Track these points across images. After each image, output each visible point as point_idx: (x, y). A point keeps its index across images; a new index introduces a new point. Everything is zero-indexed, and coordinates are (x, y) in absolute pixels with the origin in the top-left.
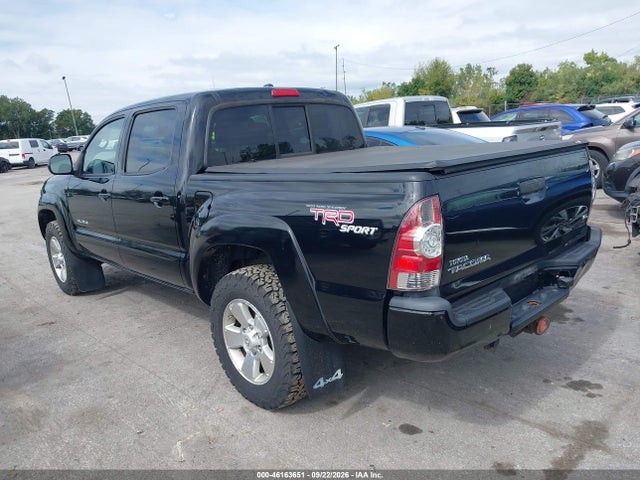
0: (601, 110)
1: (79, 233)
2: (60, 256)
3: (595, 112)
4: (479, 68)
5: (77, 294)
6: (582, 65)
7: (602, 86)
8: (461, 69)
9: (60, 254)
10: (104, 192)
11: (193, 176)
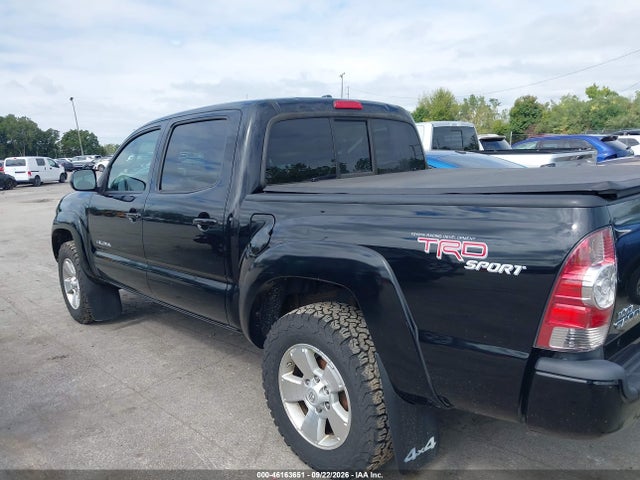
0: (624, 141)
1: (98, 256)
2: (74, 281)
3: (616, 143)
4: (482, 99)
5: (91, 322)
6: (586, 99)
7: (606, 119)
8: (465, 100)
9: (74, 278)
10: (133, 211)
11: (249, 196)
